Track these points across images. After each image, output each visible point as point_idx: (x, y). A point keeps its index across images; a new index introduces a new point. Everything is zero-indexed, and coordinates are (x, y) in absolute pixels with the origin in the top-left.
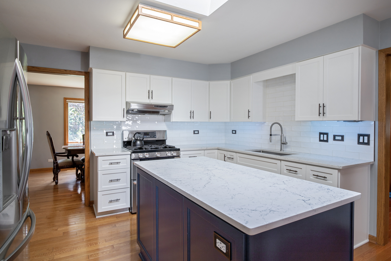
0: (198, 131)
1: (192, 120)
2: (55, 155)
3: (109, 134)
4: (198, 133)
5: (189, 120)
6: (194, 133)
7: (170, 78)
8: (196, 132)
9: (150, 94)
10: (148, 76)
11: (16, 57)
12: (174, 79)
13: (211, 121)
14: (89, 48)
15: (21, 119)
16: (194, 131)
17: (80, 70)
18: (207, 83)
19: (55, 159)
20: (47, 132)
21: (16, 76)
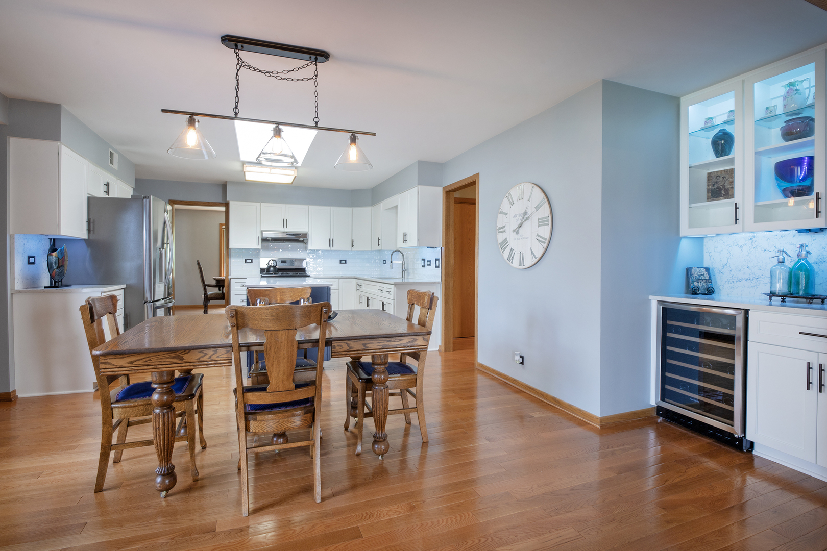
0: (346, 261)
1: (332, 249)
2: (205, 286)
3: (247, 261)
4: (345, 263)
5: (329, 249)
6: (341, 263)
7: (306, 207)
8: (343, 262)
9: (285, 223)
10: (282, 205)
11: (165, 212)
12: (311, 207)
13: (354, 249)
14: (226, 182)
15: (168, 244)
16: (341, 261)
17: (221, 201)
18: (349, 209)
19: (205, 290)
20: (198, 261)
21: (165, 221)
